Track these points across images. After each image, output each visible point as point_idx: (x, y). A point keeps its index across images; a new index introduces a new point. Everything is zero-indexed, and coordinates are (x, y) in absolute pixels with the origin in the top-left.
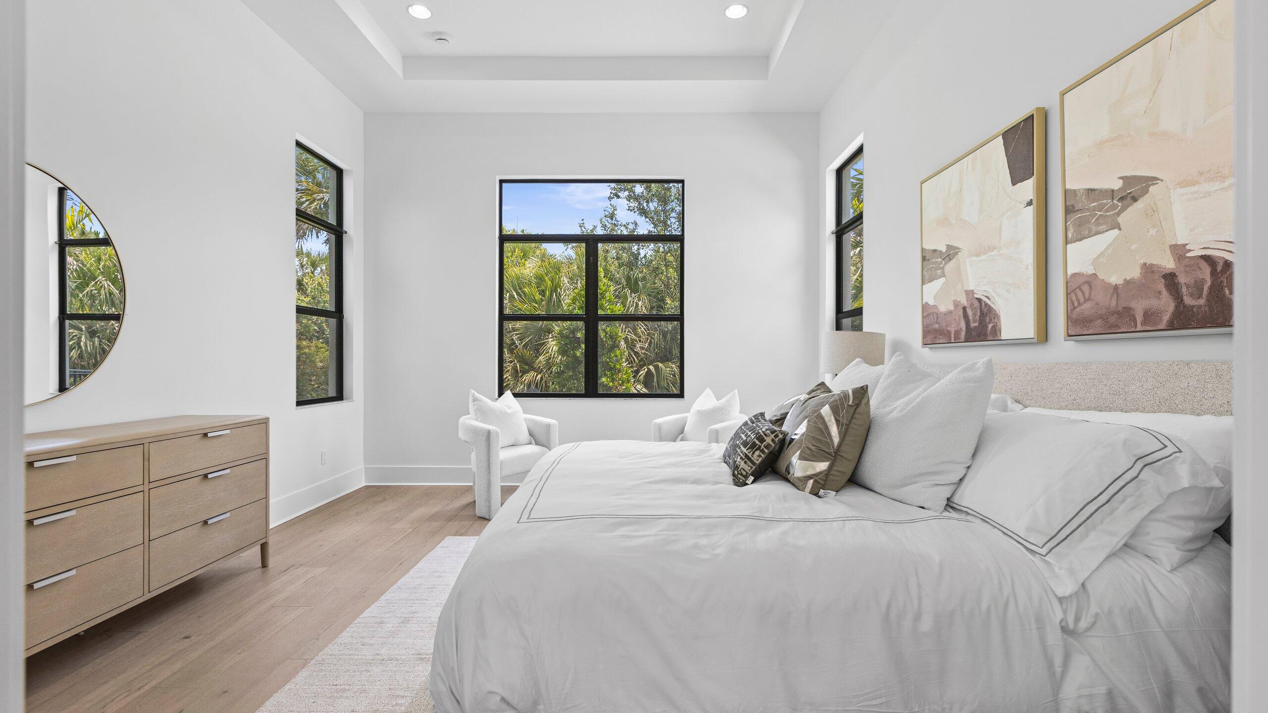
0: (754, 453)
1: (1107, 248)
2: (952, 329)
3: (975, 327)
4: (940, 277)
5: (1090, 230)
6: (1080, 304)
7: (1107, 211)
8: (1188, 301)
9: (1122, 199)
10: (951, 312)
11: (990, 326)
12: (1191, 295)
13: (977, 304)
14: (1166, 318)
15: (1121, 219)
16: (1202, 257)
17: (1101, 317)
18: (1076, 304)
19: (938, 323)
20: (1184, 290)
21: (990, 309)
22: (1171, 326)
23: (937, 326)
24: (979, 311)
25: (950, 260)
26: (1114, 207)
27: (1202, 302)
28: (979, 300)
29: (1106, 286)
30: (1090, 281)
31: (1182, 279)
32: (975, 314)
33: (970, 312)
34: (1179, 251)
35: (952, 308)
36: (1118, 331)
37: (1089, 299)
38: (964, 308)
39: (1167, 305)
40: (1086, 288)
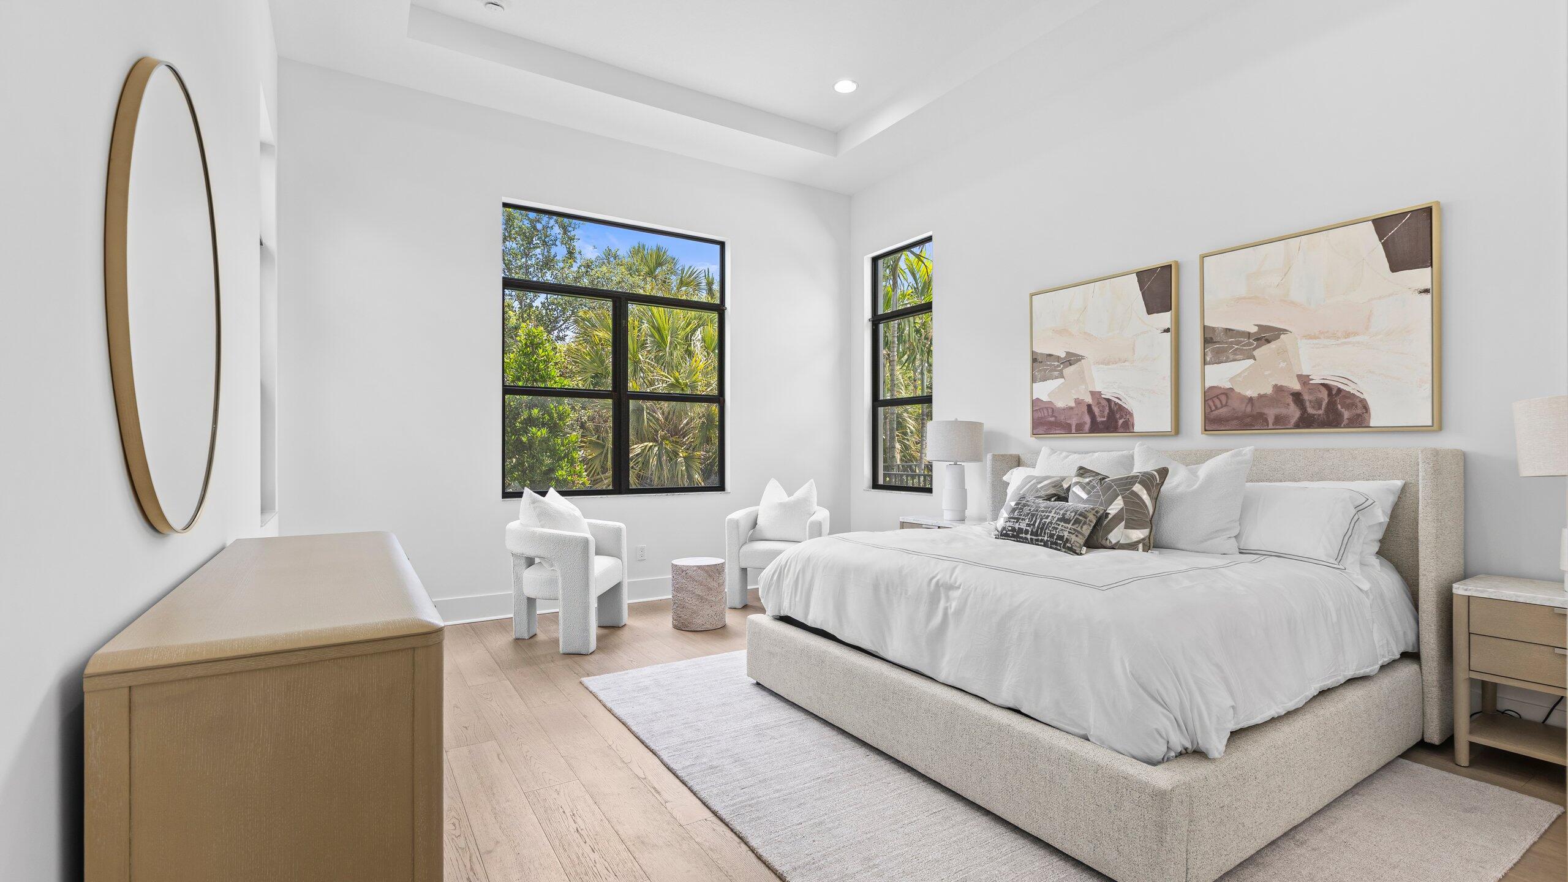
0: (1082, 527)
1: (1243, 372)
2: (1074, 422)
3: (1103, 422)
4: (1057, 378)
5: (1228, 358)
6: (1217, 408)
7: (1244, 346)
8: (1310, 411)
9: (1257, 340)
10: (1071, 408)
11: (1121, 422)
12: (1313, 407)
13: (1105, 403)
14: (1293, 421)
15: (1255, 353)
16: (1322, 384)
17: (1237, 418)
18: (1213, 408)
19: (1052, 416)
20: (1308, 404)
21: (1121, 408)
22: (1297, 426)
23: (1052, 419)
24: (1107, 408)
25: (1071, 365)
26: (1250, 344)
27: (1321, 412)
28: (1108, 400)
29: (1242, 398)
30: (1227, 393)
31: (1306, 397)
32: (1102, 411)
33: (1096, 410)
34: (1304, 379)
35: (1073, 404)
36: (1253, 428)
37: (1226, 405)
38: (1089, 406)
39: (1295, 413)
40: (1223, 398)
